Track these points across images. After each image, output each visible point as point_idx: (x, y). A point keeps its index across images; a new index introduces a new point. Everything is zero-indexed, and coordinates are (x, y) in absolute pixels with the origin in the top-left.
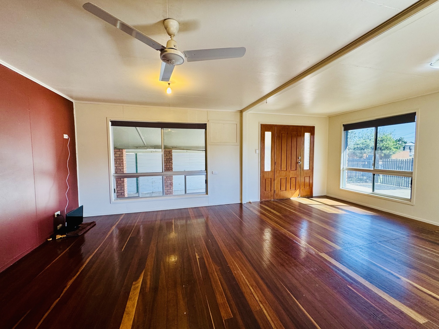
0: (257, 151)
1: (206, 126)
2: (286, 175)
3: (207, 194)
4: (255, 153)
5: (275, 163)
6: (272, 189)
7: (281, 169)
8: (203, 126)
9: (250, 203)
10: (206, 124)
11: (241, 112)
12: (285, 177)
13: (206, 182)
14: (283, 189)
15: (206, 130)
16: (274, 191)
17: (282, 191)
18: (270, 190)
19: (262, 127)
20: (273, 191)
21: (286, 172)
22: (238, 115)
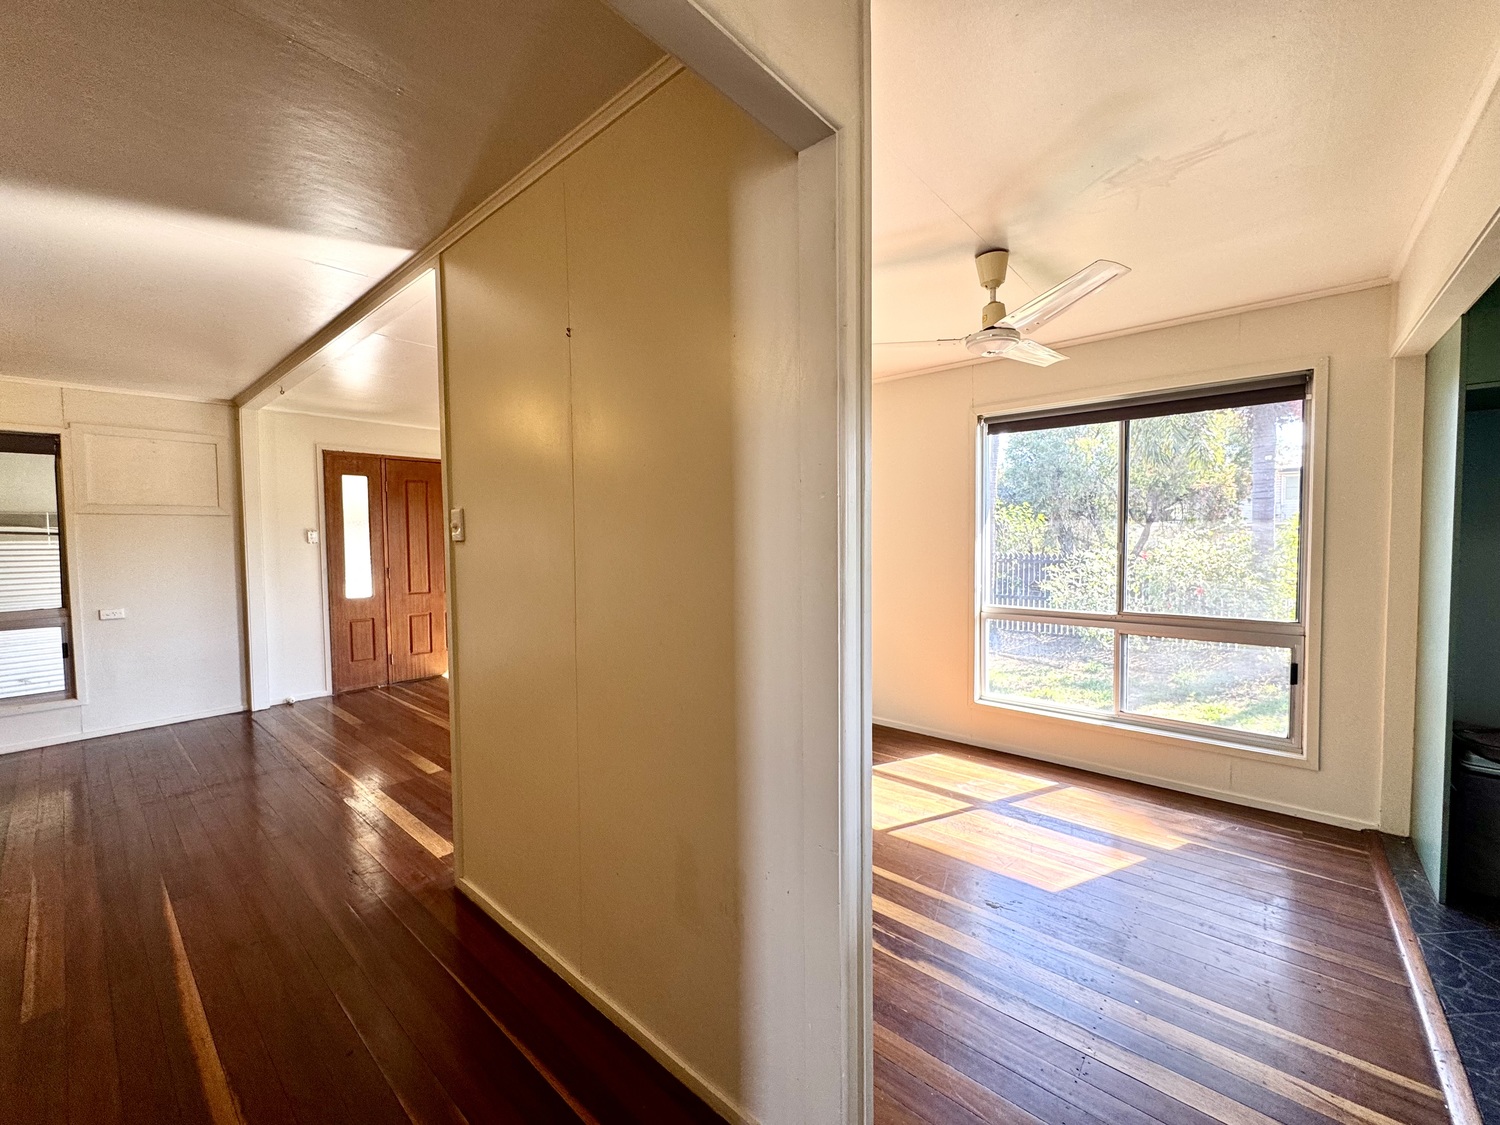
0: (314, 536)
1: (58, 445)
2: (429, 607)
3: (74, 696)
4: (303, 539)
5: (386, 572)
6: (381, 650)
7: (410, 590)
8: (47, 444)
9: (289, 704)
10: (58, 436)
11: (235, 404)
12: (428, 613)
13: (68, 650)
14: (421, 650)
15: (58, 455)
16: (388, 659)
17: (418, 654)
18: (372, 657)
19: (328, 459)
20: (382, 660)
21: (428, 596)
22: (224, 414)
